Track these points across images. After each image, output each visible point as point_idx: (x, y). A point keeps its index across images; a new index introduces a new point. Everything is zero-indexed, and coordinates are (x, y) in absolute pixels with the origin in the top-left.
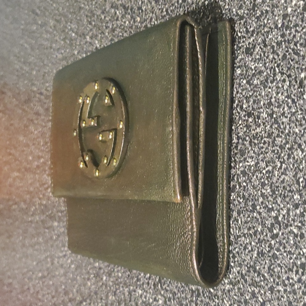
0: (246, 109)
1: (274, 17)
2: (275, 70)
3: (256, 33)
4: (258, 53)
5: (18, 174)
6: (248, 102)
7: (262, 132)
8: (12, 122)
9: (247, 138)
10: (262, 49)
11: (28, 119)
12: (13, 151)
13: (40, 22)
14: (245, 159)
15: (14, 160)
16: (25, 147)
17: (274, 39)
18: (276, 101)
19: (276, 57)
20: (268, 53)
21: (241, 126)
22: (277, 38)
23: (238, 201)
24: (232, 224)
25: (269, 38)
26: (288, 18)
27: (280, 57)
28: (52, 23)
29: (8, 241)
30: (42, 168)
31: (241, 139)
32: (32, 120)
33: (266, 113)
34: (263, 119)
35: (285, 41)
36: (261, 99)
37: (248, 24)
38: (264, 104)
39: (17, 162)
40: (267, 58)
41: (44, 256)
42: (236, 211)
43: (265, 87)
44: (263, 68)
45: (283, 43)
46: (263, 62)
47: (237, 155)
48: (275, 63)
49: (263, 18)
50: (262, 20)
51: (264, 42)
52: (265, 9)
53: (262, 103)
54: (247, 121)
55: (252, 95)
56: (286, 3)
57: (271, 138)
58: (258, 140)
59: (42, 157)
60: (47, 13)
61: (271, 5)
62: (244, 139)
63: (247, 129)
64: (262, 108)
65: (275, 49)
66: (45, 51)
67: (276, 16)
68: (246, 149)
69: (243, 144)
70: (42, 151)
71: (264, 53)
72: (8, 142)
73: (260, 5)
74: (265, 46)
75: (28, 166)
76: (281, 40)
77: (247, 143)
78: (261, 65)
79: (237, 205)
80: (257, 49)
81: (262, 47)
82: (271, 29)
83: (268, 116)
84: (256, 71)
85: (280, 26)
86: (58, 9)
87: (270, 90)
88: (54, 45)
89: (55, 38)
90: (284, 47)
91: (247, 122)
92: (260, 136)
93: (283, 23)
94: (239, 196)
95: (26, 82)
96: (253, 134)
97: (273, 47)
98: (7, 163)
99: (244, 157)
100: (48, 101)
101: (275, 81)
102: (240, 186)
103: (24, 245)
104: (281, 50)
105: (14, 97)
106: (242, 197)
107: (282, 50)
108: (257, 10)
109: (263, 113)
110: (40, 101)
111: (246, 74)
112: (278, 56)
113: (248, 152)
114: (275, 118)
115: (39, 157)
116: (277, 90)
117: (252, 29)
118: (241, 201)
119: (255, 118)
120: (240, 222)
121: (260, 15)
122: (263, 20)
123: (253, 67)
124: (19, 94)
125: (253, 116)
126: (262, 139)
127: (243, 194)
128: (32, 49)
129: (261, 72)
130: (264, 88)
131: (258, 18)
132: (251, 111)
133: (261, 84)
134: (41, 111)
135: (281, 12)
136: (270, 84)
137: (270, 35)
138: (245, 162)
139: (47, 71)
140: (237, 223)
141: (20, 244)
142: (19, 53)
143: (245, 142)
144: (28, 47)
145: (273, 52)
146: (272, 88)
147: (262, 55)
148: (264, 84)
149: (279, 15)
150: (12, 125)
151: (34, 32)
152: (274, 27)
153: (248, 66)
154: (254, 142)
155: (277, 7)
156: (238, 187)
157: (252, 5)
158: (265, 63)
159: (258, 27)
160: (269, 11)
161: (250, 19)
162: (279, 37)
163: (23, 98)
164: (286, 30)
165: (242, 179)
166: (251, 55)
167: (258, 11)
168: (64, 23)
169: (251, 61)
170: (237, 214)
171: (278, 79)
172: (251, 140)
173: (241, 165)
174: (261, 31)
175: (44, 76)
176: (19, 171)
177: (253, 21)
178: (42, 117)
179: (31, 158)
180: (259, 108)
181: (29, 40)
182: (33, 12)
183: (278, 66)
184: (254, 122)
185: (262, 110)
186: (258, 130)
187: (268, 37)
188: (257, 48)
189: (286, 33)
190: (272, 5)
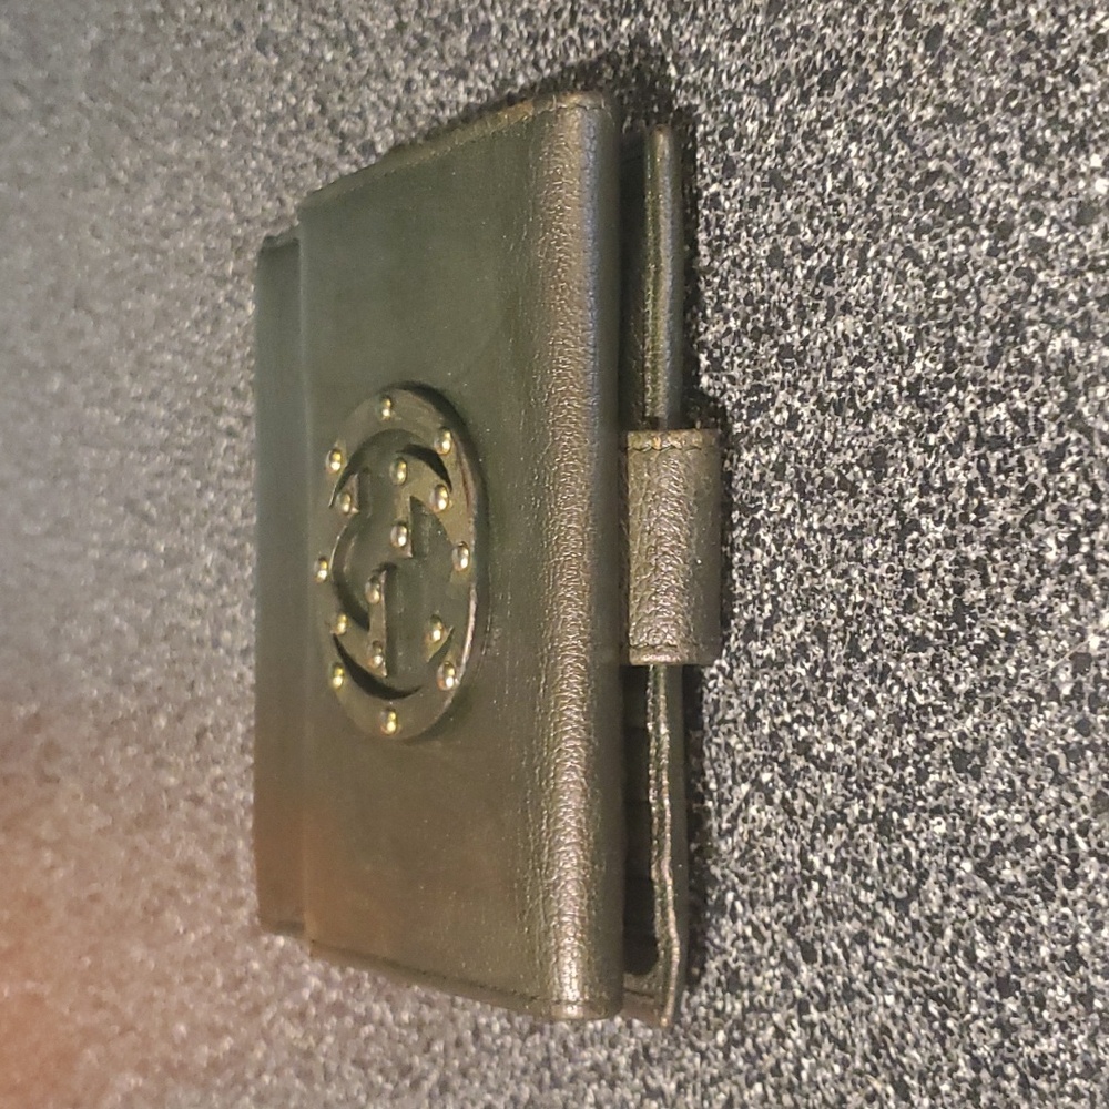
0: (986, 965)
1: (1039, 656)
2: (1072, 844)
3: (981, 703)
4: (999, 775)
5: (141, 1082)
6: (993, 940)
7: (1062, 1056)
8: (95, 888)
9: (1010, 1069)
10: (1012, 762)
11: (155, 886)
12: (109, 995)
13: (162, 549)
15: (117, 1029)
16: (158, 984)
17: (1051, 733)
18: (1093, 951)
19: (1071, 799)
20: (1038, 778)
21: (980, 1023)
22: (1064, 732)
25: (1033, 727)
26: (1094, 671)
27: (1085, 800)
28: (209, 556)
30: (230, 1073)
31: (987, 1067)
32: (172, 892)
33: (1065, 990)
34: (1059, 1010)
35: (1093, 747)
36: (1040, 937)
37: (947, 668)
38: (1053, 957)
39: (132, 1036)
40: (1037, 796)
43: (1048, 897)
44: (1027, 830)
45: (1089, 753)
46: (1026, 808)
48: (1071, 818)
49: (999, 655)
50: (996, 662)
51: (1017, 737)
52: (1002, 625)
53: (1044, 951)
54: (1000, 1007)
55: (1005, 916)
56: (1079, 619)
57: (1096, 1081)
58: (1049, 1081)
59: (226, 1030)
60: (186, 521)
61: (1022, 616)
62: (998, 1072)
63: (1005, 1035)
64: (1045, 968)
65: (1063, 769)
66: (195, 650)
67: (1045, 655)
69: (997, 1089)
70: (222, 1008)
71: (1025, 776)
72: (87, 961)
73: (982, 610)
74: (1024, 753)
75: (177, 1057)
76: (1080, 743)
77: (1012, 1087)
78: (1019, 818)
80: (995, 760)
81: (1013, 756)
82: (1038, 698)
83: (1074, 1003)
84: (1002, 835)
85: (1066, 691)
86: (226, 513)
87: (1066, 910)
88: (226, 636)
89: (229, 612)
90: (1093, 766)
91: (998, 1011)
92: (1055, 1066)
93: (1079, 685)
95: (131, 751)
96: (1029, 1056)
97: (1052, 762)
98: (90, 1035)
100: (225, 829)
101: (1082, 883)
104: (1083, 777)
105: (90, 798)
107: (1090, 776)
108: (971, 626)
109: (1054, 988)
110: (193, 825)
111: (968, 841)
112: (1079, 795)
114: (1099, 1012)
115: (216, 1033)
116: (1093, 915)
117: (963, 687)
119: (1026, 1002)
121: (986, 643)
122: (1003, 661)
123: (990, 820)
124: (109, 789)
125: (1017, 993)
126: (1064, 1079)
128: (145, 639)
129: (1022, 843)
130: (1044, 899)
131: (980, 652)
132: (1008, 976)
133: (1030, 885)
134: (205, 862)
135: (1064, 643)
136: (1065, 891)
137: (1034, 720)
139: (209, 721)
142: (94, 643)
143: (1005, 1084)
144: (125, 627)
145: (1058, 780)
146: (1075, 903)
147: (1018, 784)
148: (1043, 882)
149: (1058, 656)
150: (94, 898)
151: (141, 578)
152: (1044, 693)
153: (970, 812)
154: (1037, 1089)
155: (1047, 626)
157: (950, 603)
158: (1034, 815)
159: (985, 684)
160: (1018, 633)
161: (952, 655)
162: (1071, 731)
163: (129, 807)
164: (1093, 711)
166: (977, 778)
167: (977, 630)
169: (979, 797)
171: (1091, 877)
172: (1023, 1076)
174: (999, 701)
175: (200, 735)
176: (143, 1068)
177: (963, 660)
178: (211, 886)
179: (182, 1029)
180: (1036, 969)
181: (128, 604)
182: (131, 505)
183: (1083, 831)
184: (1025, 1016)
185: (1049, 978)
186: (1046, 1045)
187: (1028, 726)
188: (994, 756)
189: (1092, 720)
190: (1028, 617)
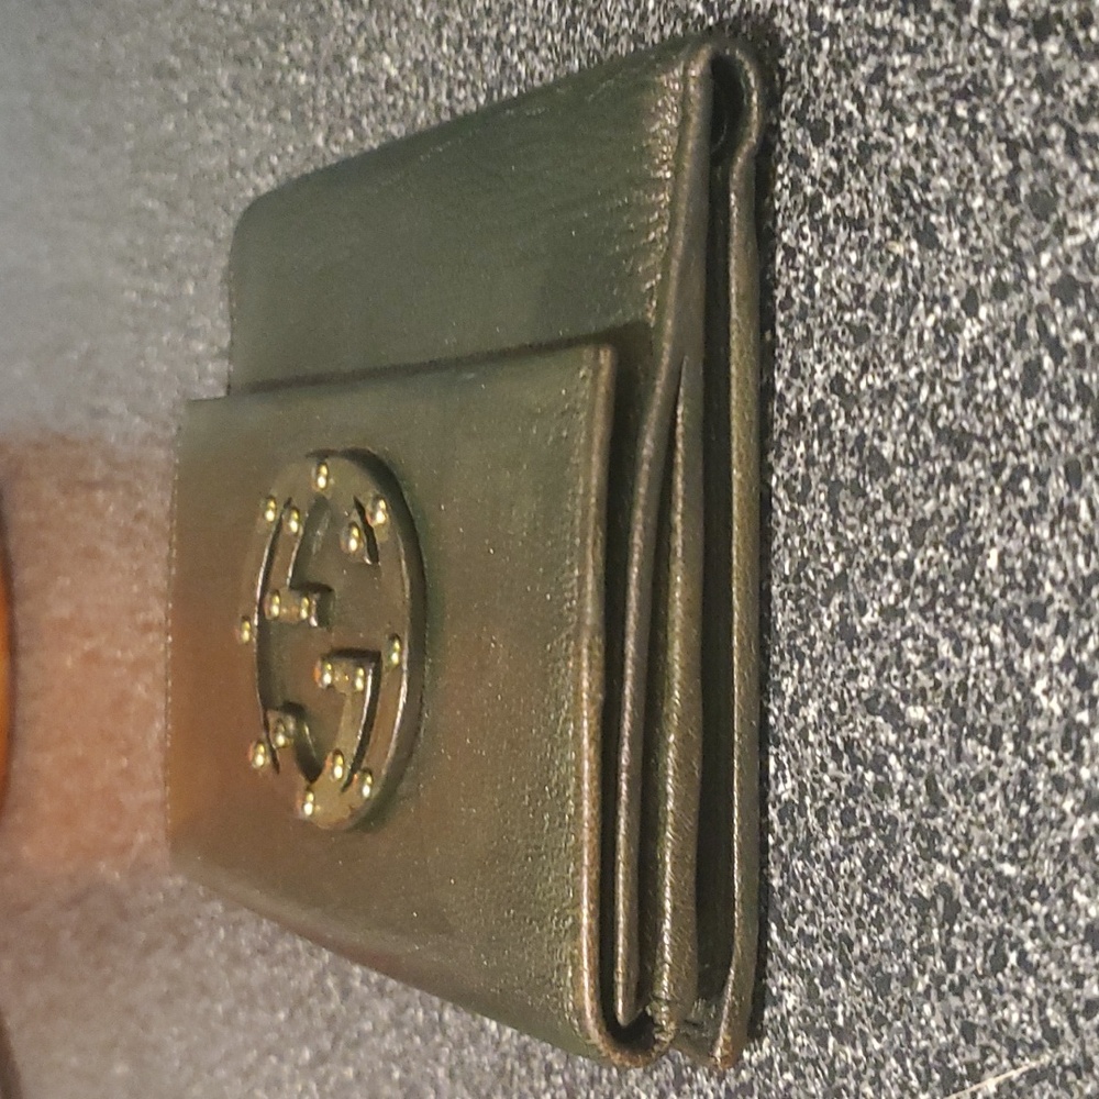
0: (1022, 14)
8: (139, 506)
9: (1054, 131)
14: (1062, 223)
21: (1017, 94)
23: (1062, 424)
24: (1052, 535)
29: (177, 964)
31: (1027, 146)
41: (311, 974)
42: (1058, 474)
47: (1022, 227)
54: (1038, 59)
63: (1044, 93)
68: (1054, 180)
69: (1040, 166)
72: (135, 588)
77: (1056, 155)
79: (1058, 445)
88: (242, 152)
91: (1037, 65)
94: (1059, 398)
95: (166, 338)
96: (1076, 101)
99: (1054, 217)
102: (1057, 353)
103: (236, 959)
105: (134, 410)
106: (1078, 398)
113: (1069, 190)
118: (1075, 416)
119: (1069, 31)
120: (1084, 514)
124: (148, 392)
125: (1059, 28)
127: (1080, 384)
138: (1062, 241)
140: (1071, 524)
141: (223, 959)
143: (1048, 154)
151: (168, 143)
154: (1086, 136)
156: (1047, 362)
165: (1059, 320)
168: (266, 53)
170: (1067, 480)
172: (1070, 130)
173: (1045, 258)
181: (159, 178)
182: (159, 70)
184: (1069, 51)
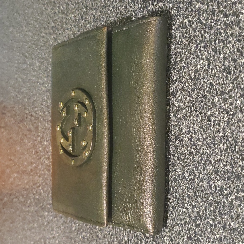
0: (174, 134)
1: (189, 71)
2: (191, 108)
3: (178, 81)
4: (179, 96)
5: (17, 175)
6: (175, 129)
7: (186, 151)
8: (11, 136)
9: (176, 155)
10: (182, 93)
11: (23, 134)
12: (13, 158)
13: (29, 63)
14: (175, 170)
15: (13, 165)
16: (22, 155)
17: (189, 86)
18: (193, 130)
19: (191, 99)
20: (186, 96)
21: (172, 146)
22: (192, 86)
23: (172, 199)
24: (170, 216)
25: (186, 86)
26: (198, 73)
27: (194, 99)
28: (37, 64)
29: (11, 225)
30: (34, 172)
31: (172, 155)
32: (26, 135)
33: (187, 138)
34: (186, 142)
35: (197, 88)
36: (184, 128)
37: (172, 75)
38: (186, 132)
39: (16, 166)
40: (186, 99)
41: (39, 237)
42: (171, 208)
43: (186, 119)
44: (183, 106)
45: (196, 90)
46: (183, 102)
47: (170, 167)
48: (191, 103)
49: (182, 71)
50: (181, 73)
51: (183, 88)
52: (183, 65)
53: (184, 130)
54: (175, 142)
55: (178, 124)
56: (196, 62)
57: (191, 156)
58: (183, 156)
59: (34, 163)
60: (33, 57)
61: (186, 63)
62: (174, 156)
63: (176, 148)
64: (184, 134)
65: (191, 93)
66: (33, 84)
67: (190, 70)
68: (175, 162)
69: (174, 159)
70: (34, 158)
71: (184, 96)
72: (9, 151)
73: (180, 62)
74: (184, 91)
75: (24, 169)
76: (194, 88)
78: (182, 104)
79: (172, 203)
80: (179, 93)
81: (182, 92)
82: (188, 79)
83: (188, 140)
84: (179, 108)
85: (193, 77)
86: (41, 54)
87: (189, 122)
88: (40, 80)
89: (40, 75)
90: (196, 92)
91: (175, 143)
92: (184, 153)
93: (195, 76)
94: (173, 196)
95: (20, 106)
96: (180, 152)
97: (189, 92)
98: (8, 166)
99: (175, 168)
100: (37, 121)
101: (192, 116)
102: (173, 189)
103: (23, 229)
104: (194, 95)
105: (12, 117)
106: (175, 197)
107: (195, 94)
108: (177, 66)
109: (185, 138)
110: (31, 121)
111: (173, 109)
112: (193, 98)
113: (177, 165)
114: (193, 142)
115: (32, 163)
116: (193, 122)
117: (175, 79)
118: (175, 199)
119: (180, 141)
120: (174, 215)
121: (180, 69)
122: (182, 72)
123: (177, 105)
124: (15, 115)
126: (185, 156)
127: (176, 195)
128: (24, 83)
129: (182, 109)
130: (185, 120)
131: (178, 71)
132: (177, 136)
133: (183, 118)
134: (32, 128)
135: (193, 68)
136: (189, 118)
137: (187, 84)
138: (175, 172)
139: (35, 99)
140: (172, 216)
141: (21, 228)
142: (14, 84)
143: (175, 158)
144: (20, 80)
145: (189, 96)
146: (190, 120)
147: (183, 97)
148: (185, 117)
149: (192, 70)
150: (11, 138)
151: (24, 70)
152: (189, 78)
153: (174, 104)
154: (181, 158)
155: (191, 64)
156: (172, 189)
157: (174, 61)
158: (185, 103)
159: (179, 78)
160: (185, 66)
161: (173, 72)
162: (193, 85)
163: (19, 118)
164: (197, 81)
165: (174, 184)
166: (175, 97)
167: (178, 67)
169: (175, 101)
170: (172, 209)
171: (194, 115)
172: (178, 156)
173: (173, 174)
174: (181, 81)
175: (33, 102)
176: (18, 172)
177: (175, 73)
178: (33, 133)
179: (26, 163)
180: (182, 134)
181: (22, 75)
182: (23, 54)
183: (193, 106)
184: (180, 144)
185: (185, 136)
186: (183, 149)
187: (185, 85)
188: (179, 92)
189: (197, 83)
190: (187, 63)
